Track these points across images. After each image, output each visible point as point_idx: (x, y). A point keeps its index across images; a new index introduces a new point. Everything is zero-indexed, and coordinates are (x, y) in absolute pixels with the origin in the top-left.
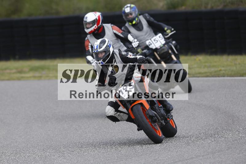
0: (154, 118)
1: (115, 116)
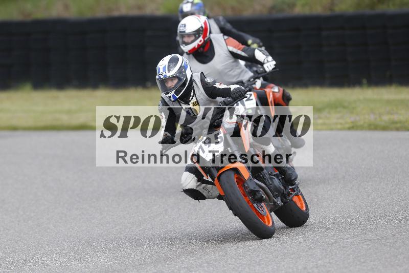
1: (198, 189)
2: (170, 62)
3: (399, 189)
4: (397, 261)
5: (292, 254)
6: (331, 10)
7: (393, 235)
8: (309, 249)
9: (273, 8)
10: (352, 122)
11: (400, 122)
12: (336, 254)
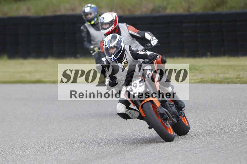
0: (164, 115)
1: (126, 113)
2: (112, 38)
3: (229, 118)
4: (228, 162)
5: (165, 158)
6: (188, 11)
7: (226, 146)
8: (175, 155)
9: (153, 10)
10: (201, 79)
11: (230, 78)
12: (191, 157)
